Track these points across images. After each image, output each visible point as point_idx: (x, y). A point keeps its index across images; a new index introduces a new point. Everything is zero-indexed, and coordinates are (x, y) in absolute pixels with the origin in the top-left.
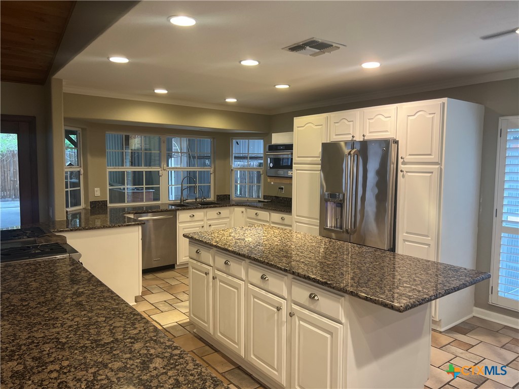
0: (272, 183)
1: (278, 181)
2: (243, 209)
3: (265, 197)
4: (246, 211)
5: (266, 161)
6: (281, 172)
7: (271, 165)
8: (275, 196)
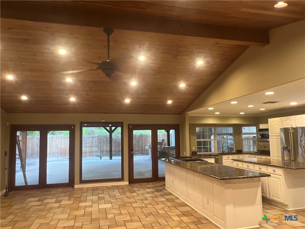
0: (261, 144)
1: (264, 143)
2: (248, 155)
3: (258, 151)
4: (250, 156)
5: (257, 135)
6: (265, 140)
7: (260, 137)
8: (263, 150)
